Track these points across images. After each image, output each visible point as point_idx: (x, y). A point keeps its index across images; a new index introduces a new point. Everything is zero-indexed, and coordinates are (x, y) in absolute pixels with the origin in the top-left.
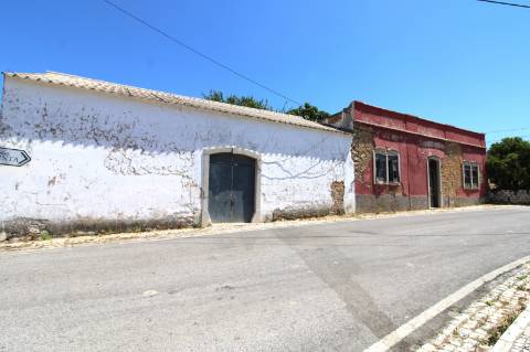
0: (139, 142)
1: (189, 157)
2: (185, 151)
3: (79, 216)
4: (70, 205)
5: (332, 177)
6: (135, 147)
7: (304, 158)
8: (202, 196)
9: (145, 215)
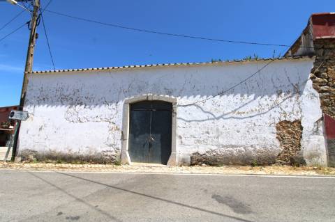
1: (114, 107)
2: (112, 102)
4: (47, 143)
6: (81, 104)
8: (123, 138)
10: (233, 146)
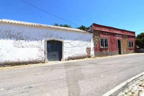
0: (24, 38)
1: (40, 42)
2: (39, 40)
3: (5, 61)
4: (3, 57)
5: (86, 46)
6: (23, 39)
7: (78, 41)
8: (45, 53)
9: (27, 60)
10: (78, 54)
